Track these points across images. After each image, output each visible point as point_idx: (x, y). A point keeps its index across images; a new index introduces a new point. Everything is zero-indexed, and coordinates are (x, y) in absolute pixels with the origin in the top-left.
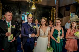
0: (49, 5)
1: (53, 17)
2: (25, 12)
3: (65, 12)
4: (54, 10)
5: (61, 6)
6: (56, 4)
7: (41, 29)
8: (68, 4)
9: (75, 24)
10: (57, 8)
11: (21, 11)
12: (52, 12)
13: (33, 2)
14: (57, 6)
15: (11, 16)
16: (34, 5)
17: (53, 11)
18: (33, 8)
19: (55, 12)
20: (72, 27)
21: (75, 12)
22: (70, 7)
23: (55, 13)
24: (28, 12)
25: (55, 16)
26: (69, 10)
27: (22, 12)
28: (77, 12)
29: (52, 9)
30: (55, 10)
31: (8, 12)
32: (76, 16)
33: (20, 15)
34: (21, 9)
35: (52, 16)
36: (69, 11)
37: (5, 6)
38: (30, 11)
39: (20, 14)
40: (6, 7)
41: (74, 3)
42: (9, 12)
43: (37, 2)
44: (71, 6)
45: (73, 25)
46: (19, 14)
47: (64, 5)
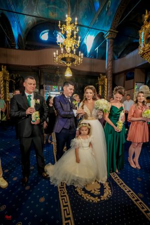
0: (95, 71)
1: (103, 92)
2: (50, 86)
3: (124, 82)
4: (104, 79)
5: (116, 71)
6: (108, 67)
7: (85, 106)
8: (131, 66)
9: (142, 97)
10: (109, 75)
11: (42, 84)
12: (100, 83)
13: (67, 63)
14: (109, 71)
15: (34, 84)
16: (68, 68)
17: (101, 81)
18: (68, 74)
19: (106, 82)
20: (138, 102)
21: (144, 82)
22: (134, 73)
23: (106, 84)
24: (57, 85)
25: (106, 90)
26: (132, 78)
27: (44, 86)
28: (147, 81)
29: (100, 78)
30: (106, 79)
31: (29, 79)
32: (147, 87)
33: (41, 92)
34: (42, 79)
35: (101, 91)
36: (132, 81)
37: (12, 75)
38: (59, 84)
39: (41, 90)
40: (15, 78)
41: (140, 64)
42: (31, 78)
43: (74, 63)
44: (136, 70)
45: (139, 98)
46: (39, 90)
47: (122, 70)
